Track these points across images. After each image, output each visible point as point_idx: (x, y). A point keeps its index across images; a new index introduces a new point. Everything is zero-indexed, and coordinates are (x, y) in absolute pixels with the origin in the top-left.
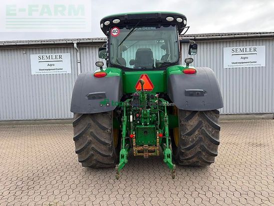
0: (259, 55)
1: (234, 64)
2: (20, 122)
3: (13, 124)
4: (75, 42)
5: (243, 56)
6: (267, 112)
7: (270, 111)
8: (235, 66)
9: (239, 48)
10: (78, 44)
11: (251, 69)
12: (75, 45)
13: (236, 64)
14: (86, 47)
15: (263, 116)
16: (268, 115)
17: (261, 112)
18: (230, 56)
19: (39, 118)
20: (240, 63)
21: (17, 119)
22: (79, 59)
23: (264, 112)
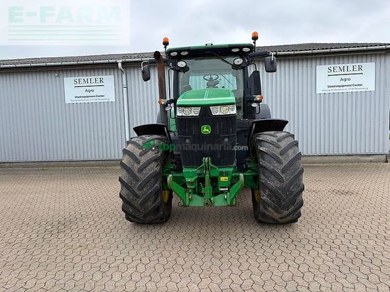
0: (366, 75)
1: (330, 89)
2: (52, 163)
3: (43, 166)
4: (120, 61)
5: (344, 77)
6: (376, 152)
7: (381, 152)
8: (332, 90)
9: (338, 66)
10: (123, 63)
11: (354, 95)
12: (120, 65)
13: (333, 88)
14: (134, 67)
15: (371, 158)
16: (378, 156)
17: (367, 152)
18: (325, 76)
19: (74, 159)
20: (339, 86)
21: (48, 159)
22: (125, 83)
23: (372, 152)
